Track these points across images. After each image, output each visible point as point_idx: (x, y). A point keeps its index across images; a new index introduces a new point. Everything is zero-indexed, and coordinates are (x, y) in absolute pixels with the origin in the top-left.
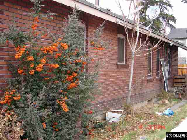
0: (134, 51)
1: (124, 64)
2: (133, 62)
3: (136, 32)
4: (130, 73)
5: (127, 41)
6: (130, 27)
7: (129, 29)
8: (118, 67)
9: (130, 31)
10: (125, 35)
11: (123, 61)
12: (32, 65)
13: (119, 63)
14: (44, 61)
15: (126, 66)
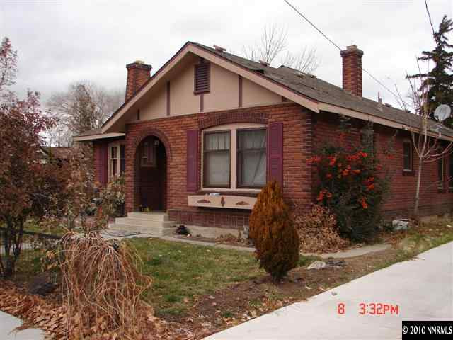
0: (421, 156)
1: (410, 171)
2: (420, 168)
3: (424, 136)
4: (417, 181)
5: (413, 145)
6: (416, 131)
7: (416, 133)
8: (404, 173)
9: (417, 135)
10: (412, 140)
11: (409, 168)
12: (340, 171)
13: (405, 170)
14: (349, 167)
15: (413, 174)
